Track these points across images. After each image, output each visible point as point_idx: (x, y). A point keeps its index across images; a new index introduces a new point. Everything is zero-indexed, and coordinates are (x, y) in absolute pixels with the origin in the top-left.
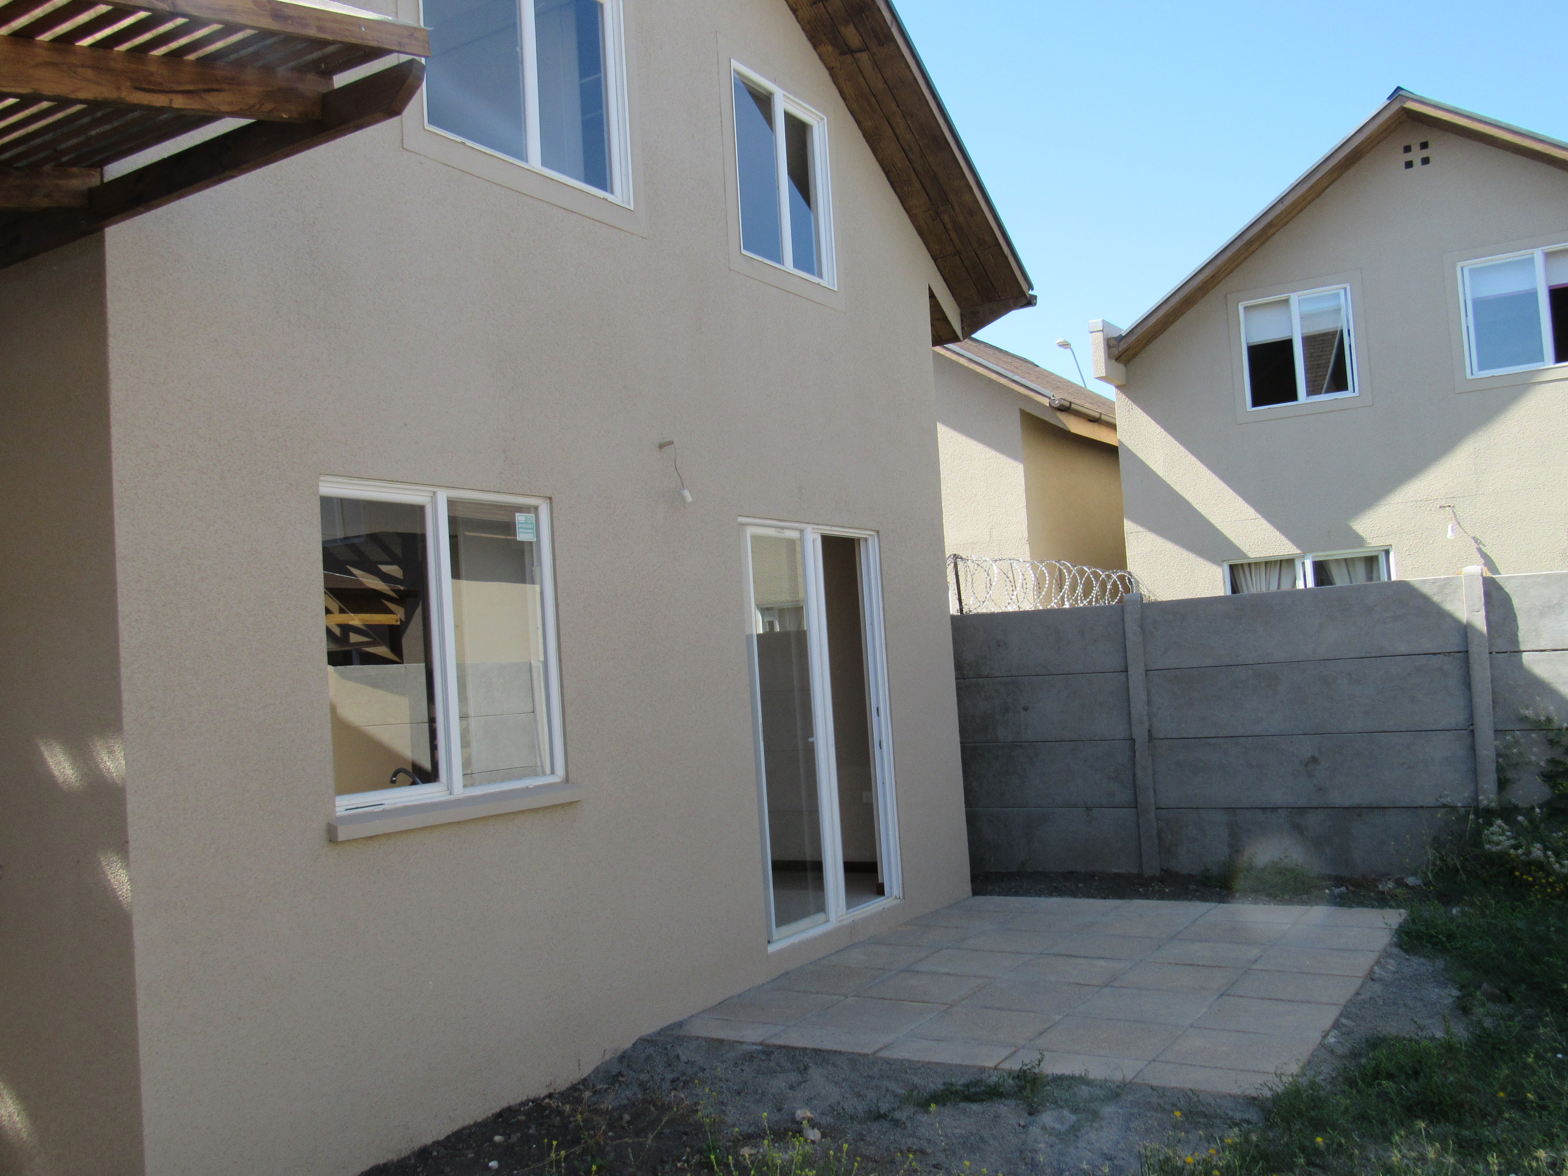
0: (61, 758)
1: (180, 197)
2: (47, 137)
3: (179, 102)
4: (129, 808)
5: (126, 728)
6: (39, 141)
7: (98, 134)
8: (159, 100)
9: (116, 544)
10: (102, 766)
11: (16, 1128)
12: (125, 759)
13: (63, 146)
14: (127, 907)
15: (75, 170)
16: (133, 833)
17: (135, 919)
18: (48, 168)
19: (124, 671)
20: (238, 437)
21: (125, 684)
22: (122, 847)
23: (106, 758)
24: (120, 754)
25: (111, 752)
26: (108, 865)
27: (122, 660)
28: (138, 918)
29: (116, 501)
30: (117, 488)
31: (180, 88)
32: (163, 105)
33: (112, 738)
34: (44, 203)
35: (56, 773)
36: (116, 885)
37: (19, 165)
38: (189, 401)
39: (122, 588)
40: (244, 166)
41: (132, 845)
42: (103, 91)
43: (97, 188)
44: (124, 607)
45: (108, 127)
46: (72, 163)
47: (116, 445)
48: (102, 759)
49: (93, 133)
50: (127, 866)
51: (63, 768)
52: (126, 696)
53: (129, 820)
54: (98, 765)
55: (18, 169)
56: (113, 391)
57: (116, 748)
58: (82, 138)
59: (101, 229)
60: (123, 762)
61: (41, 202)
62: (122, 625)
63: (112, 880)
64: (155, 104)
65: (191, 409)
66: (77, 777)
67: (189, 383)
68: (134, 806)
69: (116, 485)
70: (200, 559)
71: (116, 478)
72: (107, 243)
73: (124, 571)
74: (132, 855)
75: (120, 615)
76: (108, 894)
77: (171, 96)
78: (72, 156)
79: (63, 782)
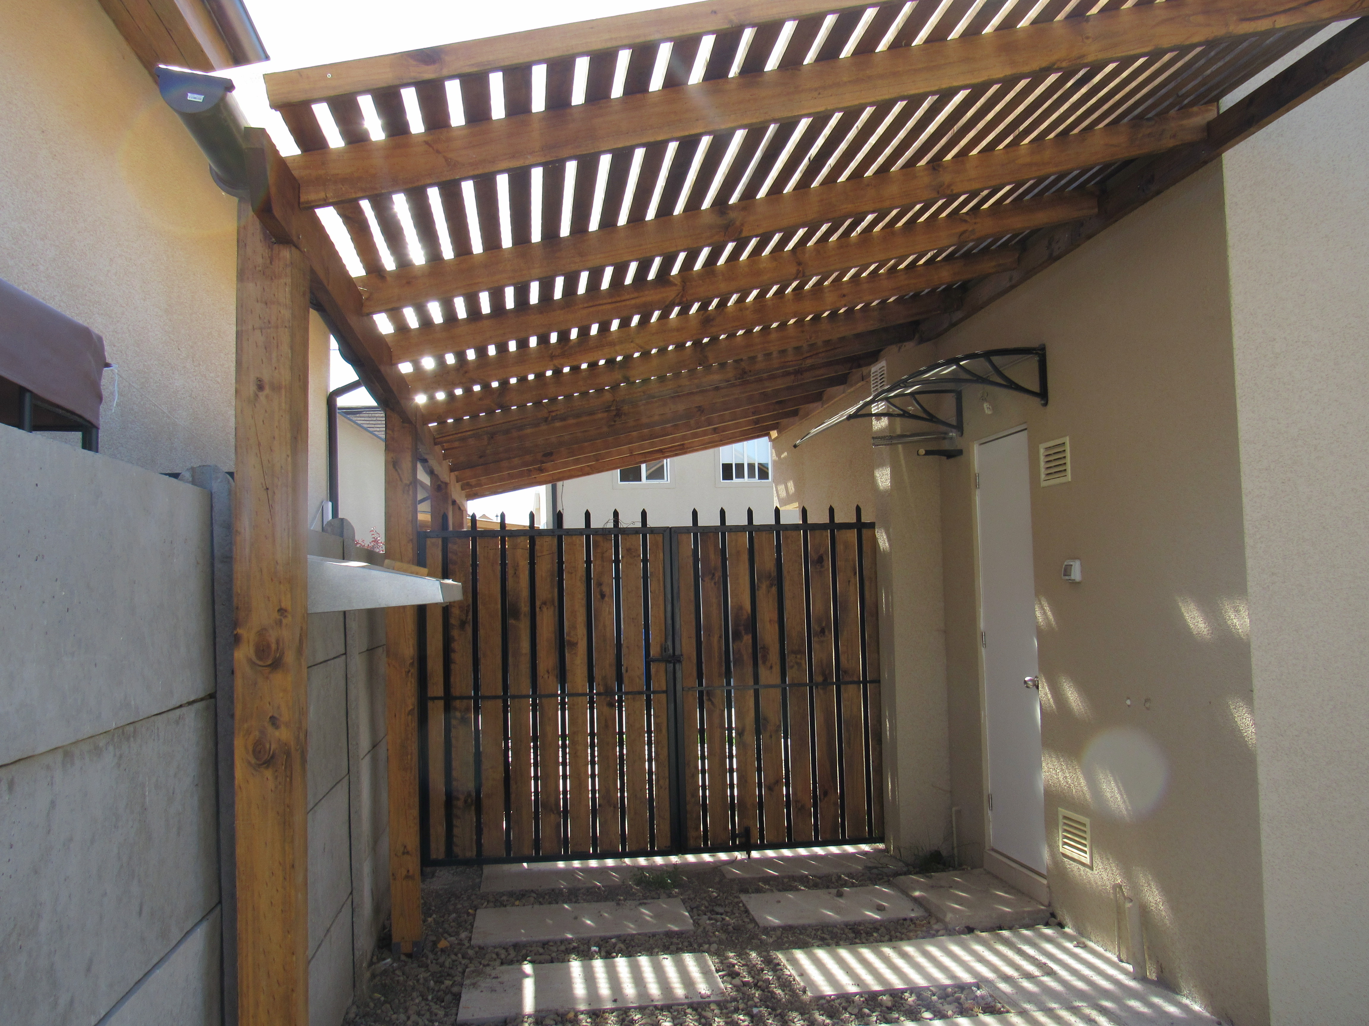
0: (1196, 613)
1: (1288, 110)
2: (1170, 86)
3: (1282, 22)
4: (1254, 660)
5: (1249, 590)
6: (1164, 91)
7: (1212, 73)
8: (1263, 25)
9: (1239, 429)
10: (1229, 622)
11: (1161, 915)
12: (1249, 618)
13: (1184, 90)
14: (1252, 747)
15: (1195, 109)
16: (1257, 682)
17: (1259, 759)
18: (1173, 112)
19: (1248, 540)
20: (1350, 324)
21: (1248, 552)
22: (1247, 696)
23: (1233, 617)
24: (1244, 613)
25: (1237, 611)
26: (1235, 708)
27: (1246, 531)
28: (1262, 758)
29: (1239, 392)
30: (1239, 380)
31: (1282, 8)
32: (1267, 28)
33: (1238, 599)
34: (1171, 143)
35: (1192, 626)
36: (1242, 727)
37: (1150, 115)
38: (1302, 295)
39: (1245, 468)
40: (1348, 66)
41: (1256, 694)
42: (1216, 30)
43: (1215, 120)
44: (1247, 484)
45: (1220, 64)
46: (1192, 104)
47: (1237, 342)
48: (1229, 617)
49: (1209, 72)
50: (1252, 712)
51: (1198, 622)
52: (1250, 563)
53: (1253, 672)
54: (1226, 622)
55: (1149, 119)
56: (1233, 295)
57: (1241, 608)
58: (1200, 79)
59: (1220, 155)
60: (1248, 621)
61: (1169, 143)
62: (1245, 500)
63: (1239, 723)
64: (1259, 29)
65: (1304, 303)
66: (1208, 630)
67: (1302, 280)
68: (1257, 657)
69: (1238, 378)
70: (1316, 439)
71: (1237, 371)
72: (1224, 166)
73: (1246, 452)
74: (1256, 703)
75: (1244, 491)
76: (1235, 733)
77: (1274, 18)
78: (1192, 97)
79: (1197, 634)
